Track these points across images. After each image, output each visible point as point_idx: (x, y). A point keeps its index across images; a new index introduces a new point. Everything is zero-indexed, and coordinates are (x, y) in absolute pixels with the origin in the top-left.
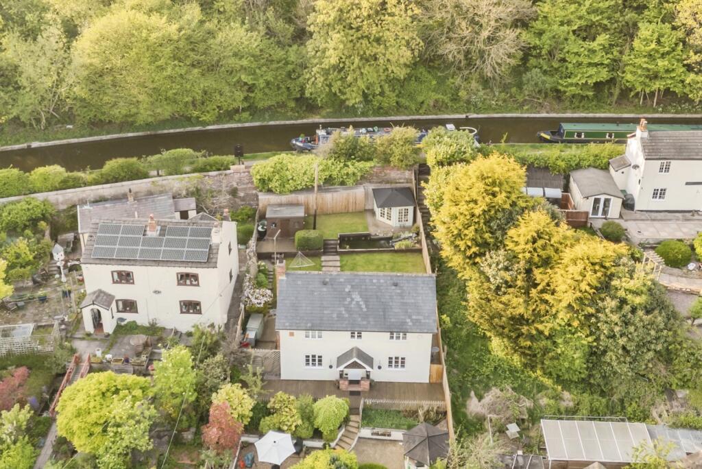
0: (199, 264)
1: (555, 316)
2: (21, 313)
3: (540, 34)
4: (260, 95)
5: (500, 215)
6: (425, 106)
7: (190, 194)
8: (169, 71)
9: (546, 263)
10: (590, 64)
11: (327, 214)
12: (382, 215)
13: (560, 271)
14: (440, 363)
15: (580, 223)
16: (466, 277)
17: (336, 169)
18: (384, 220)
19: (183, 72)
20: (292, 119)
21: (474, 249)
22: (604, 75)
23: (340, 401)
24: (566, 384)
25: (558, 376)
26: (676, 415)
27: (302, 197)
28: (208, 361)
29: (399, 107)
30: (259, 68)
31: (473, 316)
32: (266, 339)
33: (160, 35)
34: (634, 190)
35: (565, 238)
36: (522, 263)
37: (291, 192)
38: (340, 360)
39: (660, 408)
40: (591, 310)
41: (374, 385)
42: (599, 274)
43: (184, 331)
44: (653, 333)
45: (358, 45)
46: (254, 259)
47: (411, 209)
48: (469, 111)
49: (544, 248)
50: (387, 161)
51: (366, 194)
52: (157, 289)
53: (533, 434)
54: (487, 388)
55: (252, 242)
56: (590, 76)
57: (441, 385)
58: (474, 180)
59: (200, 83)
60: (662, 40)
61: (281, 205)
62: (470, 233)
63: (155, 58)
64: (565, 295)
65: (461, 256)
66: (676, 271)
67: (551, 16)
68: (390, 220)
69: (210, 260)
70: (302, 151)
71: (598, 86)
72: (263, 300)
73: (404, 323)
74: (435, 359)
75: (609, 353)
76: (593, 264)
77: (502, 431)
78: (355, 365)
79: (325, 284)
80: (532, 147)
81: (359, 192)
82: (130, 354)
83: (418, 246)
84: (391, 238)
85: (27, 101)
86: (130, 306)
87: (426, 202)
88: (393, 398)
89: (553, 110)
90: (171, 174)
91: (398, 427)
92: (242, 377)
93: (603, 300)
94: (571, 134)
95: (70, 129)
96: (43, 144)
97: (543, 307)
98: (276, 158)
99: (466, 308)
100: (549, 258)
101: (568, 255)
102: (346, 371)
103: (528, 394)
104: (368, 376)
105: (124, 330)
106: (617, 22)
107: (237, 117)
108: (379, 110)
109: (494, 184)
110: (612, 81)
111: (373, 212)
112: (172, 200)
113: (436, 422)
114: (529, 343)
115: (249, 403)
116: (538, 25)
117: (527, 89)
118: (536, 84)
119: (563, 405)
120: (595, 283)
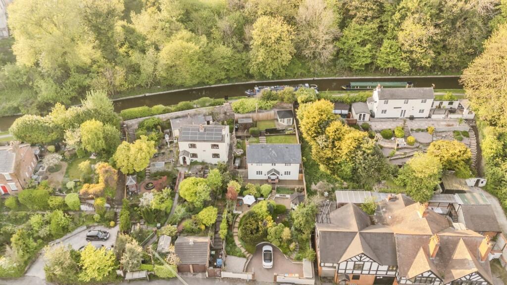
0: (219, 141)
1: (341, 157)
2: (157, 158)
3: (344, 43)
4: (231, 73)
5: (324, 122)
6: (297, 75)
7: (210, 114)
8: (197, 66)
9: (339, 139)
10: (363, 57)
11: (260, 121)
12: (281, 121)
13: (344, 142)
14: (302, 173)
15: (353, 124)
16: (312, 144)
17: (263, 104)
18: (282, 123)
19: (202, 65)
20: (244, 82)
21: (315, 135)
22: (369, 61)
23: (269, 185)
24: (345, 180)
25: (342, 177)
26: (380, 188)
27: (251, 115)
28: (225, 173)
29: (287, 76)
30: (231, 63)
31: (314, 157)
32: (243, 166)
33: (193, 51)
34: (375, 110)
35: (346, 130)
36: (331, 139)
37: (247, 113)
38: (268, 173)
39: (376, 187)
40: (354, 155)
41: (280, 181)
42: (357, 143)
43: (214, 164)
44: (374, 162)
45: (270, 54)
46: (235, 138)
47: (292, 119)
48: (314, 77)
49: (339, 134)
50: (282, 100)
51: (275, 113)
52: (204, 149)
53: (333, 195)
54: (318, 181)
55: (234, 132)
56: (363, 61)
57: (302, 180)
58: (315, 109)
59: (208, 69)
60: (392, 48)
61: (243, 118)
62: (313, 129)
63: (191, 60)
64: (345, 150)
65: (310, 137)
66: (387, 140)
67: (349, 36)
68: (284, 123)
69: (222, 140)
70: (249, 96)
71: (367, 65)
72: (240, 153)
73: (290, 160)
74: (300, 172)
75: (359, 169)
76: (355, 140)
77: (322, 194)
78: (273, 174)
79: (263, 148)
80: (339, 92)
81: (272, 112)
82: (197, 171)
83: (294, 133)
84: (284, 130)
85: (143, 78)
86: (194, 155)
87: (297, 117)
88: (286, 184)
89: (348, 76)
90: (202, 107)
91: (288, 194)
92: (237, 178)
93: (357, 152)
94: (354, 87)
95: (159, 88)
96: (151, 94)
97: (337, 154)
98: (240, 100)
99: (311, 155)
100: (340, 137)
101: (347, 136)
102: (271, 176)
103: (332, 183)
104: (278, 178)
105: (193, 163)
106: (375, 38)
107: (222, 82)
108: (278, 78)
109: (322, 111)
110: (372, 63)
111: (277, 120)
112: (203, 117)
113: (301, 192)
114: (332, 166)
115: (240, 187)
116: (343, 40)
117: (338, 67)
118: (342, 65)
119: (344, 186)
120: (355, 146)
